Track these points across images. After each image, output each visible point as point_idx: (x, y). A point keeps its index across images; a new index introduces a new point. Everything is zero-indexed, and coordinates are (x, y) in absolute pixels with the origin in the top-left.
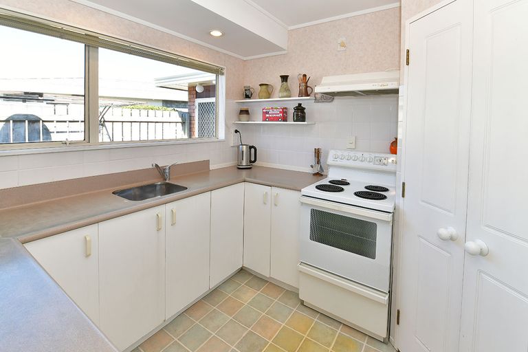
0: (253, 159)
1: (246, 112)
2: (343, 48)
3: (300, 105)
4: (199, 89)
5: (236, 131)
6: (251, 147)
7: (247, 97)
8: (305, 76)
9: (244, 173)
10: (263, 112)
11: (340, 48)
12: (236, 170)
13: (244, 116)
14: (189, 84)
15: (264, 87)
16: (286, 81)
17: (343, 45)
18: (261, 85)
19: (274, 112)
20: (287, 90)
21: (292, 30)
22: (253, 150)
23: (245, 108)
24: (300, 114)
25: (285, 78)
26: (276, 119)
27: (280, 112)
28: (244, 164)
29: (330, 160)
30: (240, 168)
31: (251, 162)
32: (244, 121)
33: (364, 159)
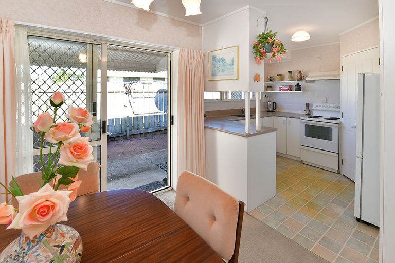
0: (275, 108)
1: (271, 87)
2: (319, 59)
3: (298, 84)
5: (266, 96)
6: (274, 103)
7: (271, 80)
8: (300, 71)
9: (271, 114)
10: (280, 87)
11: (317, 59)
12: (266, 113)
13: (269, 89)
15: (280, 76)
16: (291, 73)
18: (278, 75)
19: (285, 87)
20: (291, 77)
22: (274, 104)
23: (269, 85)
24: (299, 88)
26: (287, 90)
27: (288, 87)
28: (270, 110)
29: (314, 108)
30: (268, 112)
31: (274, 109)
32: (269, 91)
33: (330, 107)
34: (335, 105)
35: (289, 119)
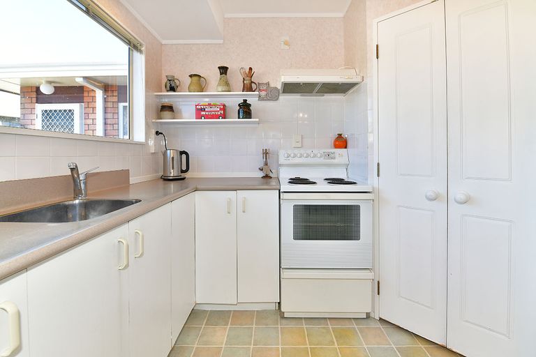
0: (184, 168)
1: (169, 108)
2: (287, 47)
3: (245, 101)
4: (46, 90)
5: (157, 133)
6: (182, 153)
7: (172, 89)
8: (251, 69)
9: (172, 185)
10: (197, 109)
11: (283, 46)
12: (161, 182)
13: (167, 113)
14: (22, 79)
15: (195, 79)
16: (226, 74)
17: (286, 43)
18: (191, 76)
19: (211, 109)
20: (227, 84)
21: (229, 19)
22: (184, 156)
23: (166, 101)
24: (246, 110)
25: (223, 70)
26: (217, 117)
27: (221, 109)
28: (173, 173)
29: (282, 160)
30: (166, 179)
31: (183, 172)
32: (167, 119)
33: (315, 156)
34: (322, 151)
35: (242, 194)
